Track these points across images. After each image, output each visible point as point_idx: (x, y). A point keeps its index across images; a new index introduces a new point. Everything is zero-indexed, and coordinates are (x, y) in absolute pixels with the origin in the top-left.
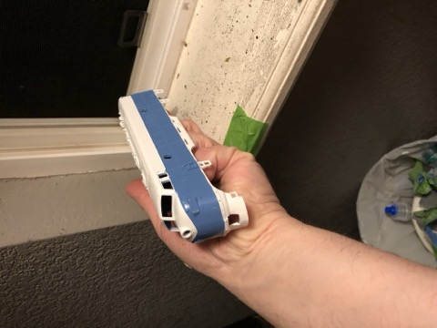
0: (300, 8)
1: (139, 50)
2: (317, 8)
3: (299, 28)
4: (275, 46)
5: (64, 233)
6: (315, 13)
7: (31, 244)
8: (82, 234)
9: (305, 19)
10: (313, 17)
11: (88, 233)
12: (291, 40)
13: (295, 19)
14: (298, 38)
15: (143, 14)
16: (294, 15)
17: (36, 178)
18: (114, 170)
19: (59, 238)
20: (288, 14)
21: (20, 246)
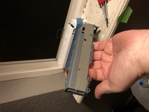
0: (108, 29)
1: (61, 39)
2: (112, 29)
3: (108, 34)
4: (102, 39)
5: (43, 93)
6: (112, 30)
7: (34, 97)
8: (48, 93)
9: (109, 32)
10: (112, 31)
11: (49, 93)
12: (106, 37)
13: (107, 31)
14: (108, 36)
15: (62, 29)
16: (106, 31)
17: (34, 77)
18: (55, 74)
19: (41, 95)
20: (105, 30)
21: (31, 97)
